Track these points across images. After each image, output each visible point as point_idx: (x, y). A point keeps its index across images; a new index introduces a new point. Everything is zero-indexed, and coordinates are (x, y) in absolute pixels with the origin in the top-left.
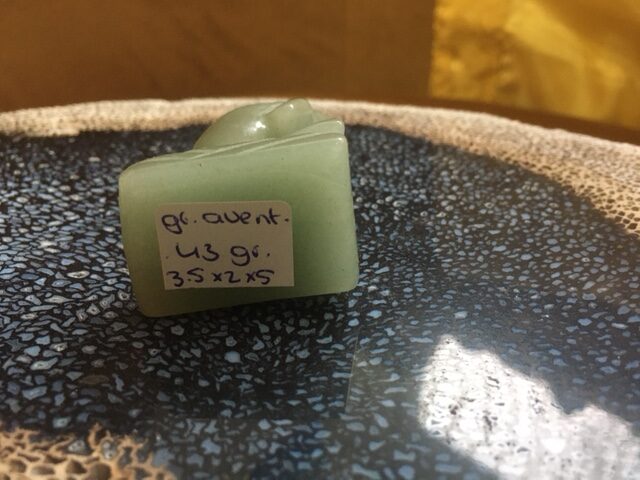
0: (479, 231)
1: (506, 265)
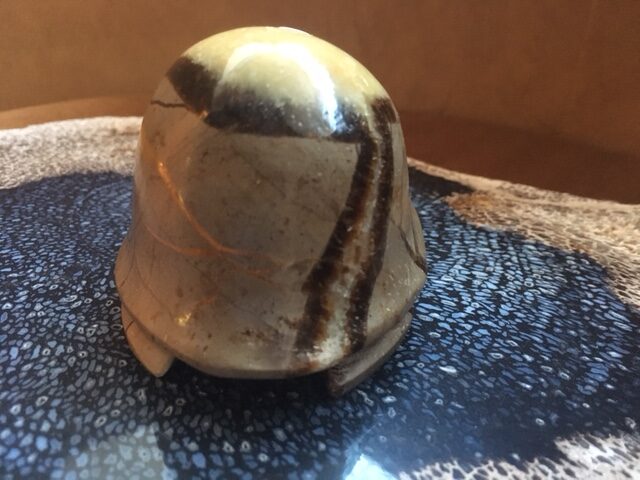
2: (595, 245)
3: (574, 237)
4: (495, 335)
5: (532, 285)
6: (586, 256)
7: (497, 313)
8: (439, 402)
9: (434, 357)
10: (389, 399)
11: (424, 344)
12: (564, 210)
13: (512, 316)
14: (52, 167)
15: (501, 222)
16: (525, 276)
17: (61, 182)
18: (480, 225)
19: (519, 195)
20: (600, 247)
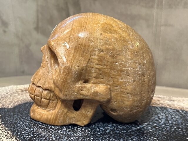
2: (185, 108)
3: (179, 106)
4: (170, 127)
5: (174, 117)
6: (184, 110)
7: (169, 123)
8: (165, 138)
9: (160, 131)
10: (155, 138)
11: (156, 129)
12: (173, 101)
13: (172, 123)
14: (16, 101)
15: (158, 104)
16: (171, 115)
17: (25, 105)
18: (153, 106)
19: (160, 98)
20: (186, 108)
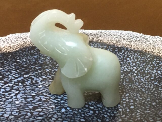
0: (148, 78)
1: (160, 88)
